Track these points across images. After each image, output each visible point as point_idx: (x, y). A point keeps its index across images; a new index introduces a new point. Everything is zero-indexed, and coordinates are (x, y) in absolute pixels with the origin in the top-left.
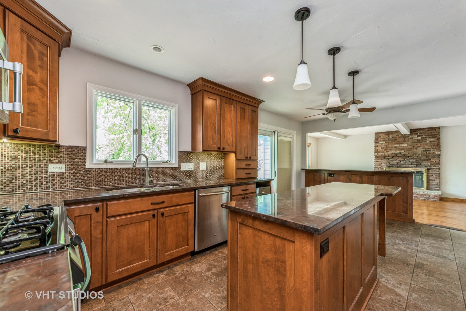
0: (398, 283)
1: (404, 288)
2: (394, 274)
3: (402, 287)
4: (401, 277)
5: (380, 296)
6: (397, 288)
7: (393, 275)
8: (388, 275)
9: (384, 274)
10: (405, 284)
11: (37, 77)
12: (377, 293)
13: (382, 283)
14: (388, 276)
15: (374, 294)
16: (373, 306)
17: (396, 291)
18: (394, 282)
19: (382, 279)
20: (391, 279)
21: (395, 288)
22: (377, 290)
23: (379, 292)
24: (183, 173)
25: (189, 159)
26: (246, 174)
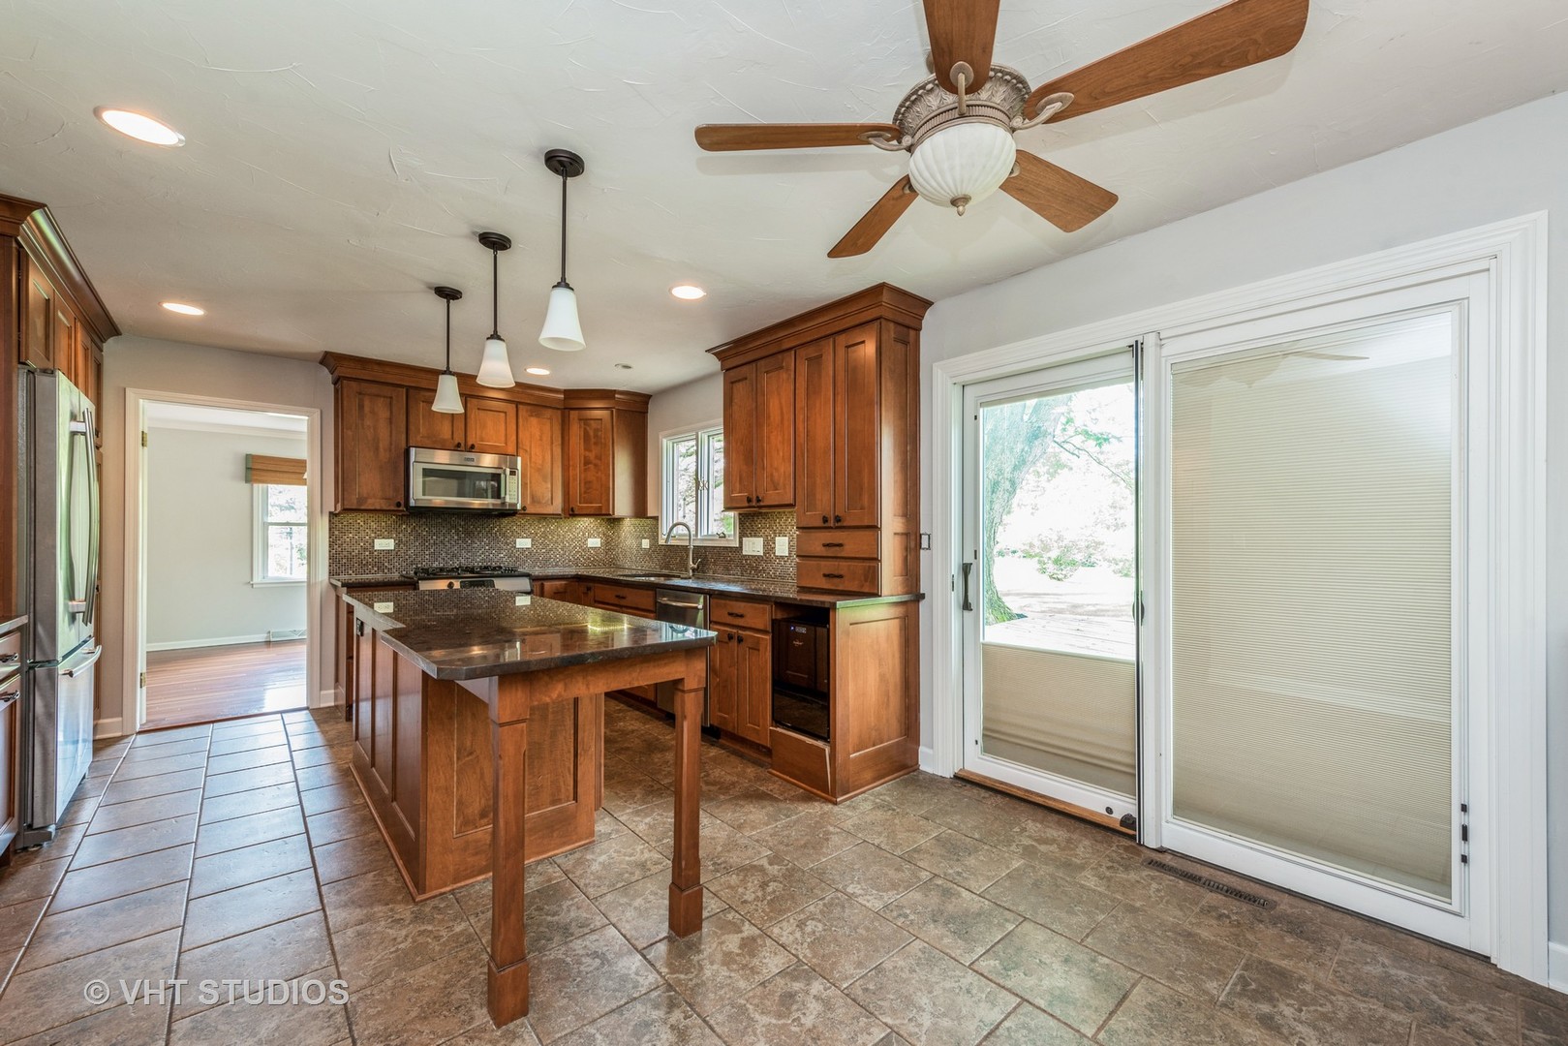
0: (369, 934)
1: (345, 933)
2: (398, 957)
3: (351, 929)
4: (373, 962)
5: (378, 874)
6: (360, 917)
7: (397, 950)
8: (410, 940)
9: (421, 933)
10: (348, 946)
11: (592, 456)
12: (391, 875)
13: (400, 902)
14: (407, 936)
15: (395, 869)
16: (376, 850)
17: (358, 910)
18: (379, 929)
19: (412, 913)
20: (390, 931)
21: (366, 914)
22: (396, 880)
23: (389, 879)
24: (746, 560)
25: (755, 528)
26: (825, 575)
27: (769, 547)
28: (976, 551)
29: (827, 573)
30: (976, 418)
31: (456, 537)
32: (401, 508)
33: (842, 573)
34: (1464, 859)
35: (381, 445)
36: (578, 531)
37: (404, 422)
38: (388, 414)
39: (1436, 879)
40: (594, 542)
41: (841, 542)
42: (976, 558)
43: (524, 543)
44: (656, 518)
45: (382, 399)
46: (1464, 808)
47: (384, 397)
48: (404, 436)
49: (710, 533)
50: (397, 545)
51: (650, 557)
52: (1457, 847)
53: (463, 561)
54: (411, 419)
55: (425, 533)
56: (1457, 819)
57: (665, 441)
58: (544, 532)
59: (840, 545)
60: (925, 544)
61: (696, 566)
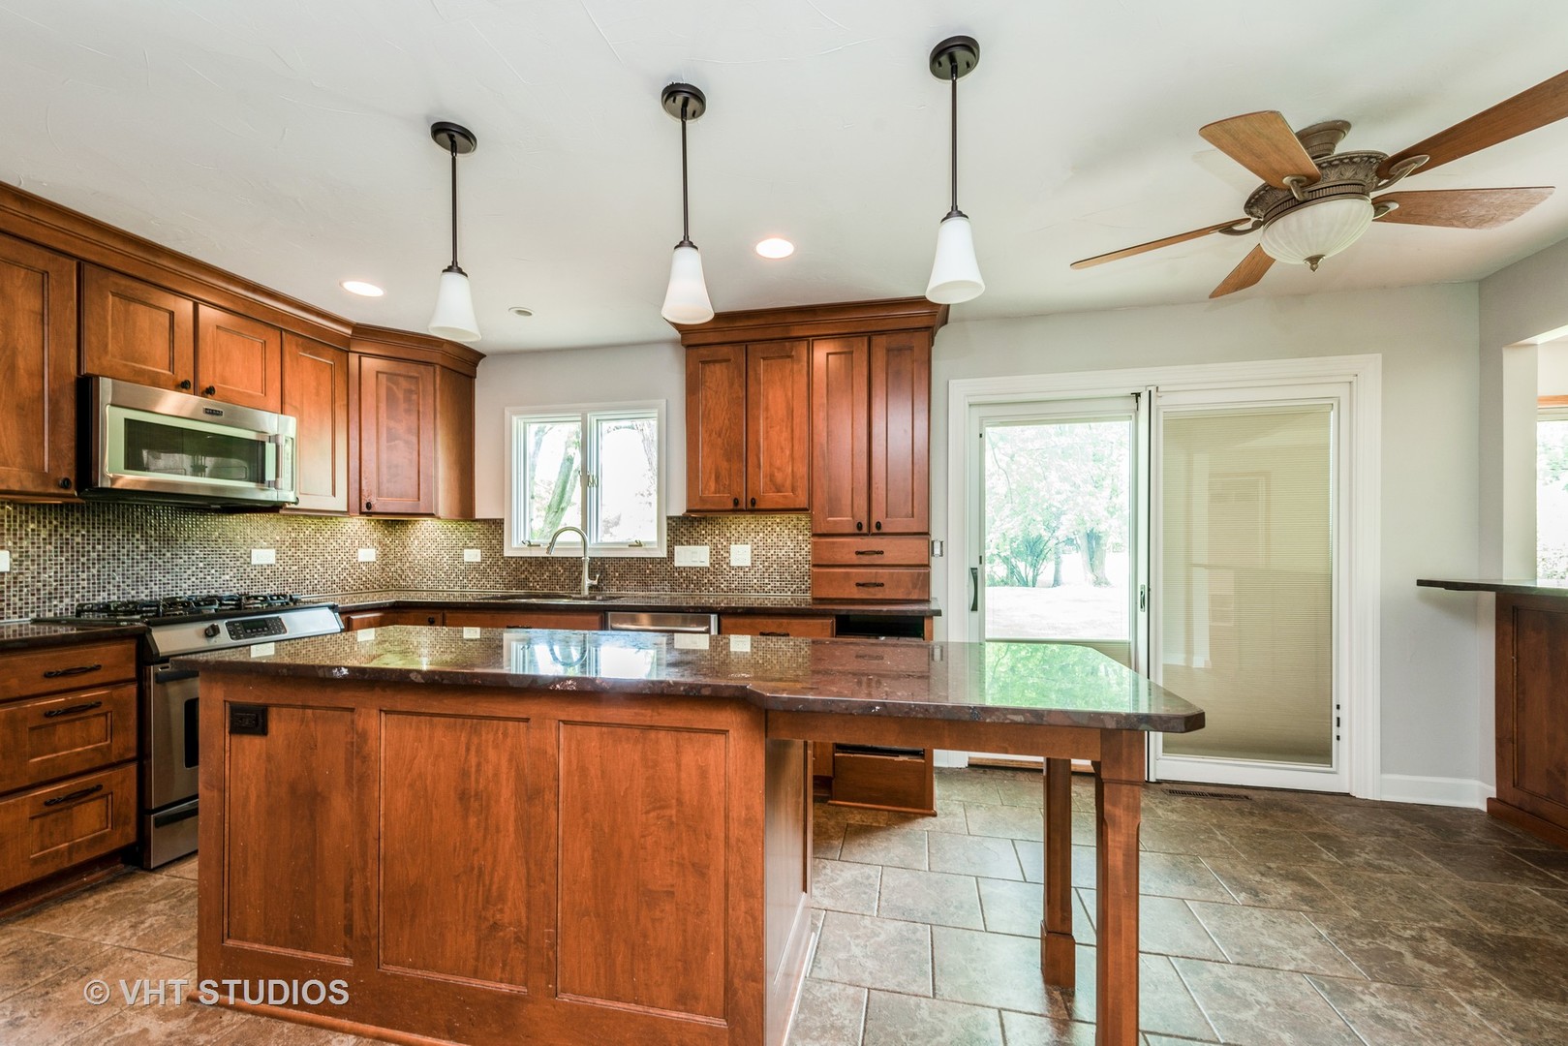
24: (680, 573)
25: (696, 535)
26: (858, 585)
27: (719, 558)
28: (981, 557)
29: (861, 582)
30: (981, 436)
31: (143, 547)
32: (69, 492)
33: (881, 581)
34: (1338, 738)
35: (21, 363)
36: (344, 538)
37: (74, 327)
38: (36, 305)
39: (1319, 752)
40: (368, 555)
41: (880, 550)
42: (981, 563)
43: (263, 557)
44: (498, 524)
45: (23, 272)
46: (1338, 707)
47: (29, 268)
48: (73, 351)
49: (599, 541)
50: (18, 562)
51: (484, 573)
52: (1335, 731)
53: (156, 589)
54: (89, 322)
55: (79, 539)
56: (1335, 713)
57: (515, 418)
58: (295, 540)
59: (882, 553)
60: (937, 551)
61: (595, 582)
